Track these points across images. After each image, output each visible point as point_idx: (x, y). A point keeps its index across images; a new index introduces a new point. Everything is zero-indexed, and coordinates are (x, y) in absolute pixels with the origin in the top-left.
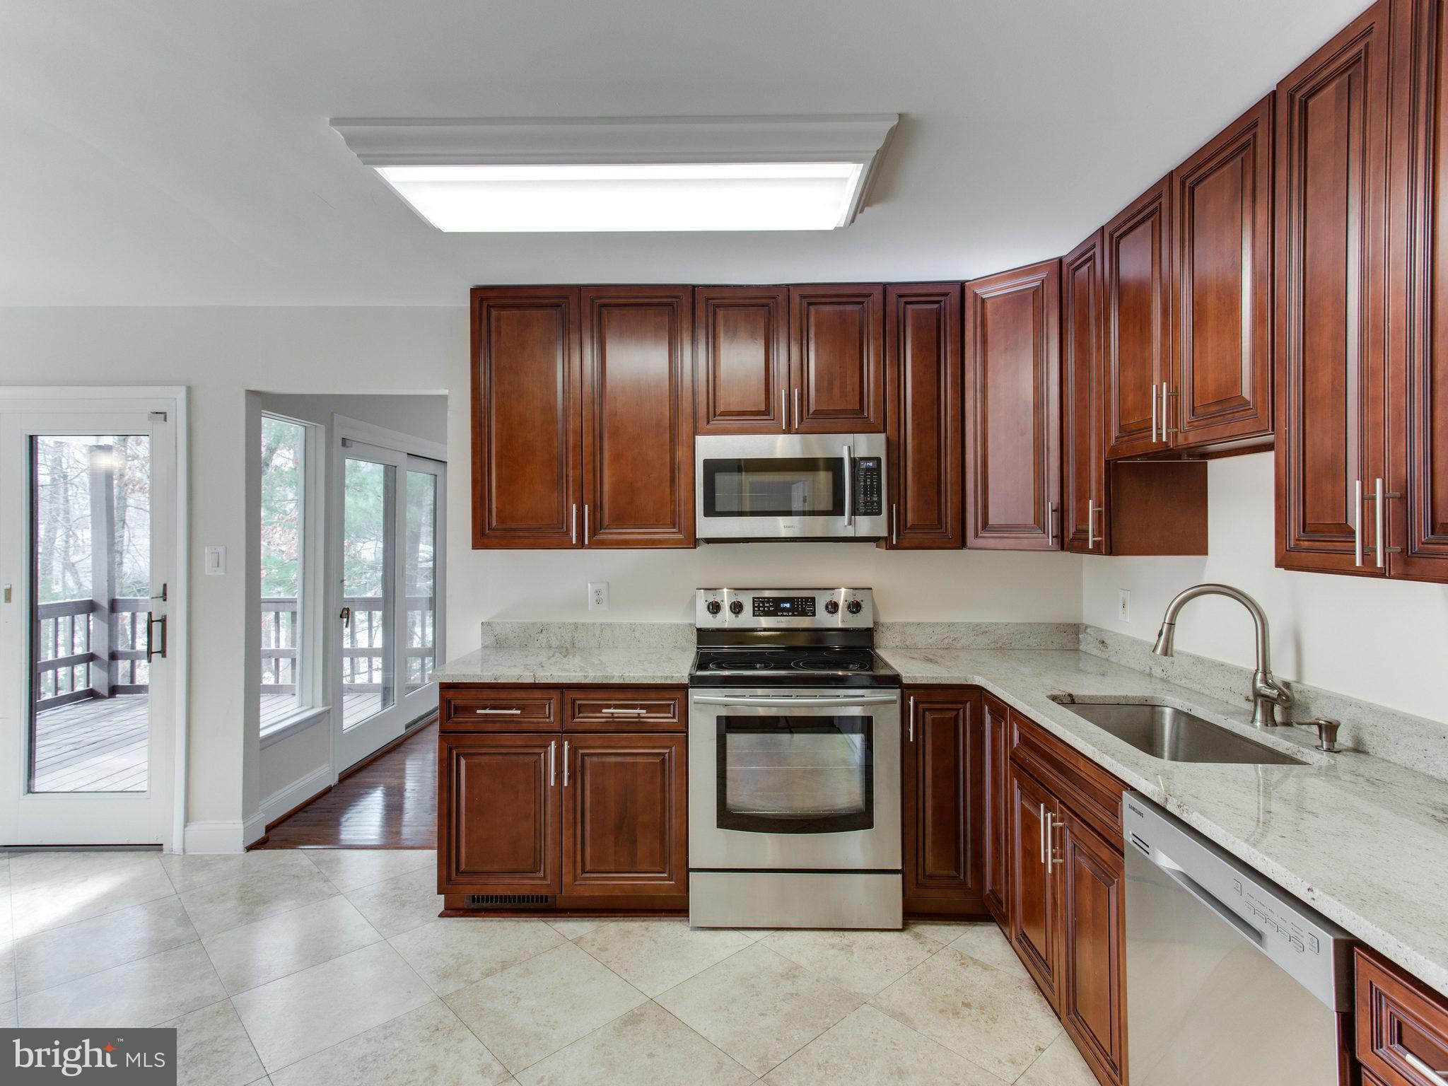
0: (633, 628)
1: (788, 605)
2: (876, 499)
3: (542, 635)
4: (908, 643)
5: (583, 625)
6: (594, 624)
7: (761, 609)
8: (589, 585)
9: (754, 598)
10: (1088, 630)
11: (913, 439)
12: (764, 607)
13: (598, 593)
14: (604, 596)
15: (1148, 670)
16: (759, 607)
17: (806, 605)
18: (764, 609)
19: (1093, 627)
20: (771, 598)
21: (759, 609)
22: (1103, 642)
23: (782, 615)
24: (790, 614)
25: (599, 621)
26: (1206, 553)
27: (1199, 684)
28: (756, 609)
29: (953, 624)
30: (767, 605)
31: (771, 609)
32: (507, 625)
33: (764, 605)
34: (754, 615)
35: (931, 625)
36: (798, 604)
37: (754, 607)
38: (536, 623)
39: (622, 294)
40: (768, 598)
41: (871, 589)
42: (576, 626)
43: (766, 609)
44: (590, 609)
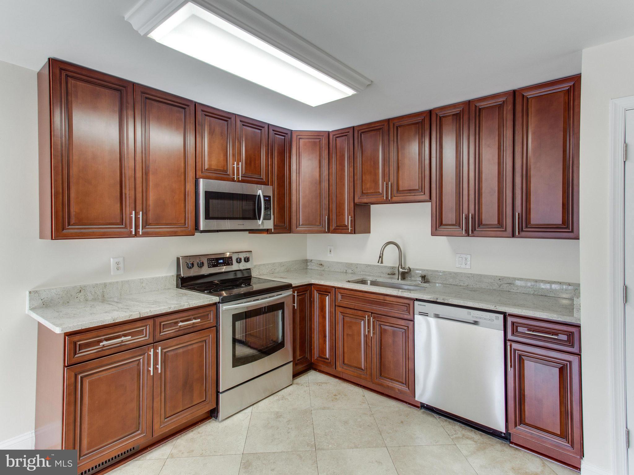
0: (141, 281)
1: (222, 261)
2: (269, 213)
3: (80, 294)
4: (260, 273)
5: (110, 283)
6: (117, 282)
7: (211, 264)
8: (112, 259)
9: (208, 259)
10: (313, 261)
11: (277, 189)
12: (212, 263)
13: (118, 263)
14: (121, 265)
15: (345, 271)
16: (210, 263)
17: (229, 260)
18: (212, 264)
19: (313, 260)
20: (215, 258)
21: (210, 264)
22: (321, 264)
23: (220, 266)
24: (223, 265)
25: (120, 280)
26: (370, 233)
27: (369, 272)
28: (209, 264)
29: (274, 263)
30: (213, 262)
31: (215, 263)
32: (52, 291)
33: (212, 262)
34: (209, 267)
35: (268, 264)
36: (226, 260)
37: (208, 263)
38: (76, 286)
39: (158, 95)
40: (214, 259)
41: (251, 251)
42: (105, 285)
43: (213, 264)
44: (112, 274)
